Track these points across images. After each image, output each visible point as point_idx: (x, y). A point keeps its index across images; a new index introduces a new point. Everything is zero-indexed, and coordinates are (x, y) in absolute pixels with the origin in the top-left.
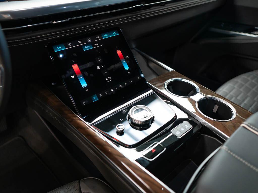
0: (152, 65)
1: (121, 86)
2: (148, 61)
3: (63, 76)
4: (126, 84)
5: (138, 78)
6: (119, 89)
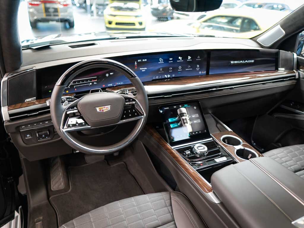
1: (193, 133)
3: (164, 123)
4: (197, 133)
5: (205, 131)
6: (192, 135)
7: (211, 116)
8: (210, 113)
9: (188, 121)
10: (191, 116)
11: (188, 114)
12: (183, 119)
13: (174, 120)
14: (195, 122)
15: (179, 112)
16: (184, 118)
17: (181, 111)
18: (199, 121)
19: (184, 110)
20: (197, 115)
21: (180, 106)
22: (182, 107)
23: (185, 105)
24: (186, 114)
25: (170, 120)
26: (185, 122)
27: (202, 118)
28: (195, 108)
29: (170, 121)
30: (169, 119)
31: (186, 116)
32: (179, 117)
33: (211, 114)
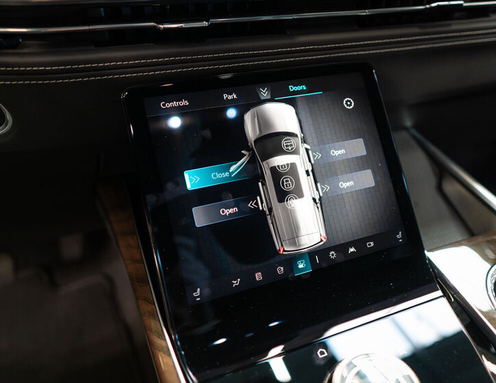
0: (451, 188)
1: (333, 255)
2: (442, 173)
3: (151, 199)
4: (352, 250)
5: (399, 236)
6: (324, 265)
7: (415, 145)
8: (406, 129)
9: (306, 182)
10: (326, 154)
11: (304, 141)
12: (274, 170)
13: (219, 176)
14: (346, 185)
15: (251, 130)
16: (279, 161)
17: (263, 121)
18: (367, 179)
19: (282, 116)
20: (358, 147)
21: (265, 93)
22: (272, 100)
23: (292, 88)
24: (293, 140)
25: (193, 180)
26: (285, 189)
27: (382, 164)
28: (349, 103)
29: (189, 187)
30: (187, 175)
31: (295, 152)
32: (253, 160)
33: (414, 132)
